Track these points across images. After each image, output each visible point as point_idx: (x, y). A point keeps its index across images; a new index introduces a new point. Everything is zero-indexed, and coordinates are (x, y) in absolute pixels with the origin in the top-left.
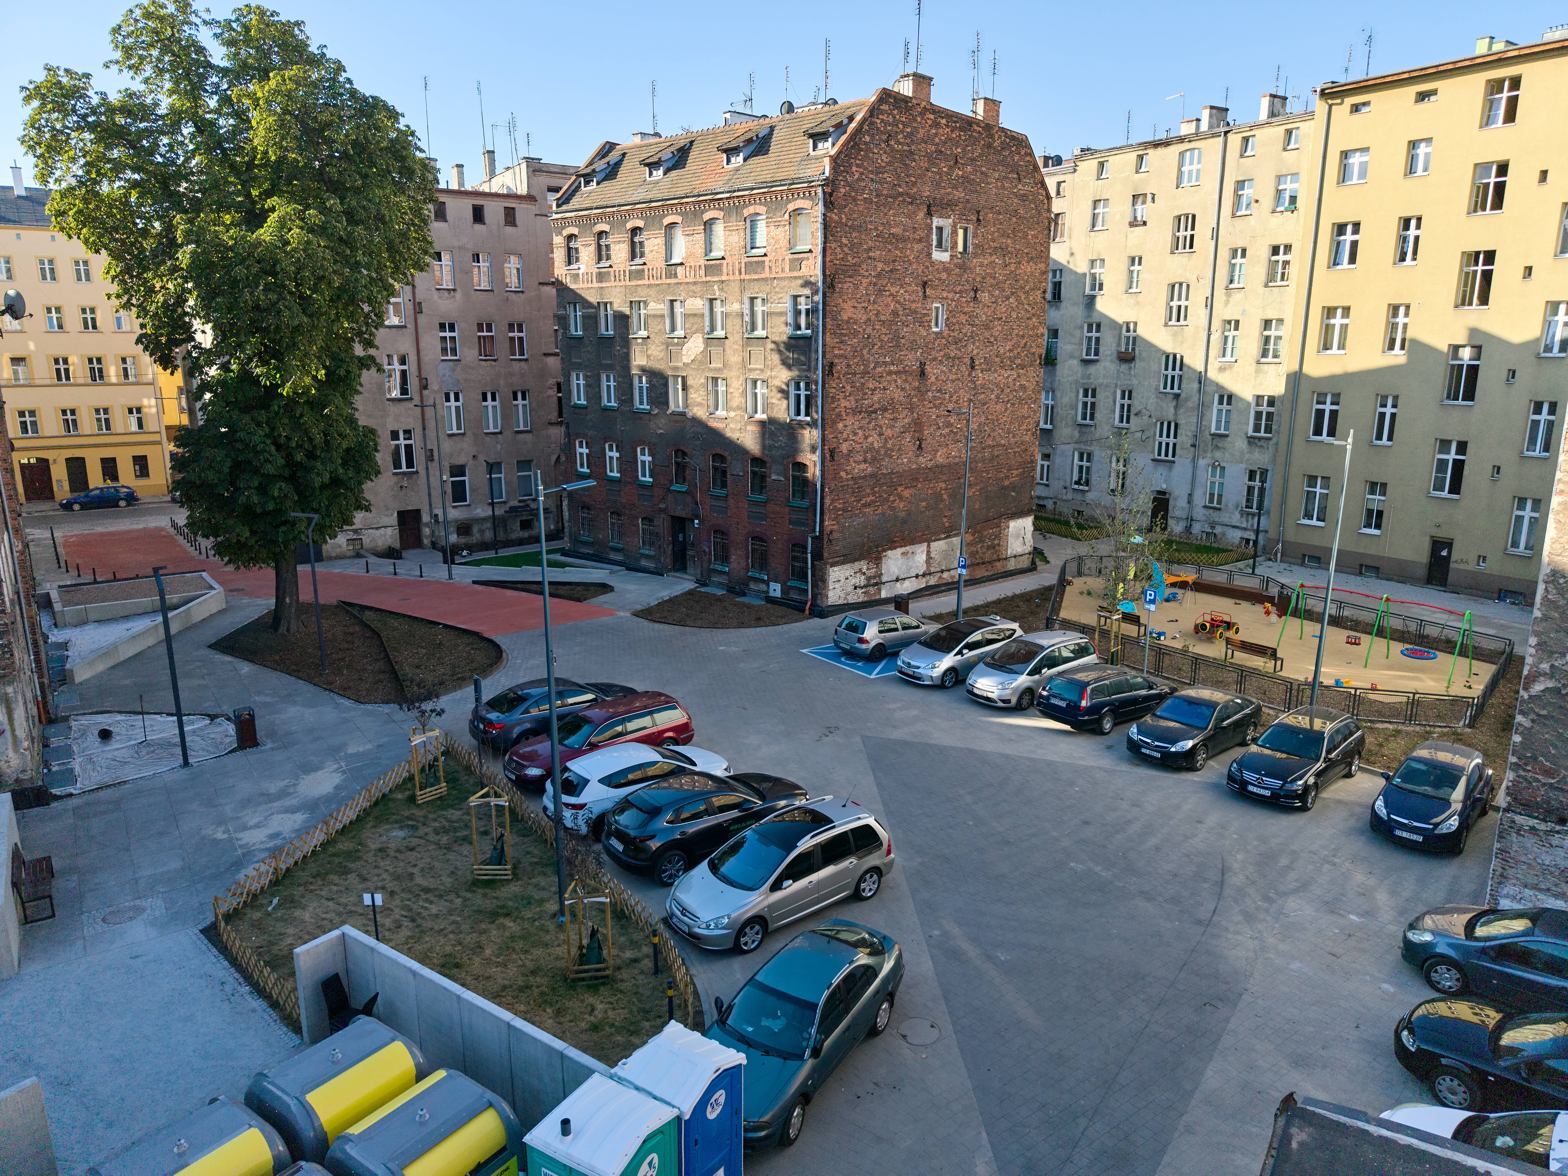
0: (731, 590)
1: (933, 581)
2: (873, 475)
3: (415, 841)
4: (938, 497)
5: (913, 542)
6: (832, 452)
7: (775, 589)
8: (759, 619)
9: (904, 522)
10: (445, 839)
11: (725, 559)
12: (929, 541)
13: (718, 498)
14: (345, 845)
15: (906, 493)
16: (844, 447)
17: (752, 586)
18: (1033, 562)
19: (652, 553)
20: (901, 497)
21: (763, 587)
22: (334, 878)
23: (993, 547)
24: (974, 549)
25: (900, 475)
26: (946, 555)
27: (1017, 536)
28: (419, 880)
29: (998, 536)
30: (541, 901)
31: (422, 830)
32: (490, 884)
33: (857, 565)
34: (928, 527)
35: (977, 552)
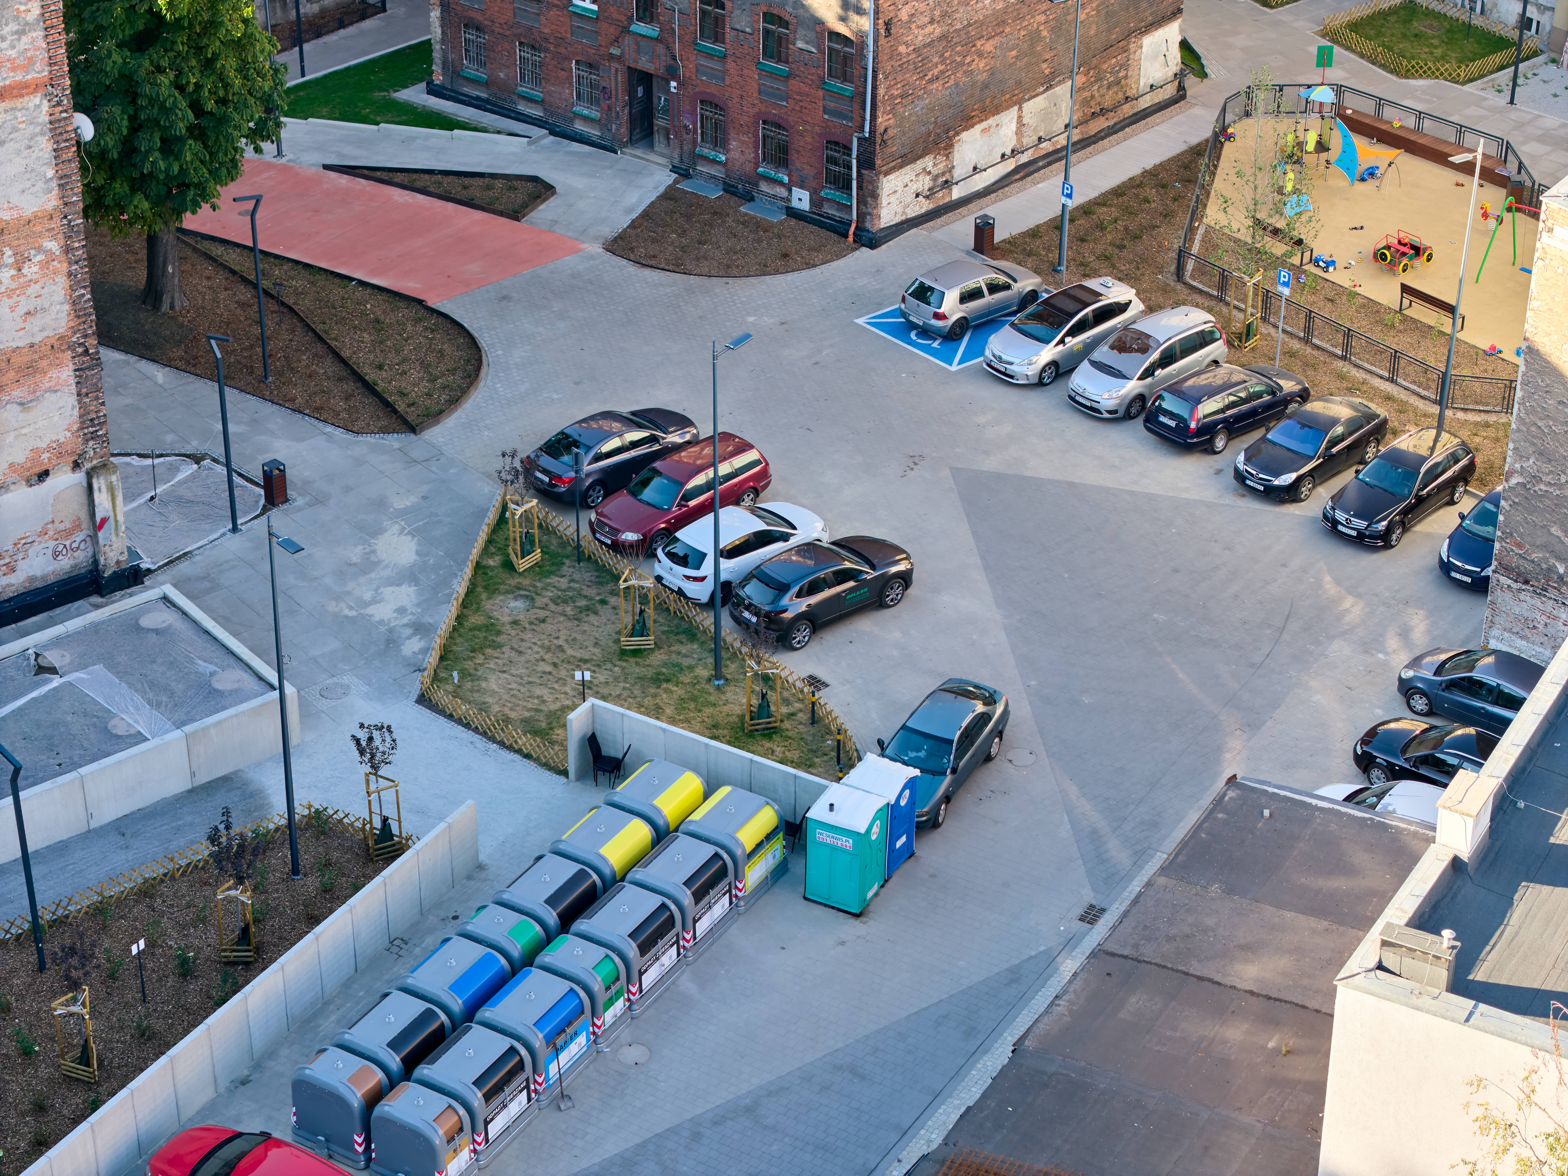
0: (729, 189)
1: (1024, 158)
2: (943, 37)
3: (542, 614)
4: (1034, 37)
5: (997, 110)
6: (888, 25)
7: (801, 199)
8: (785, 256)
9: (986, 86)
10: (569, 610)
11: (719, 141)
12: (1020, 103)
13: (710, 56)
14: (475, 619)
15: (989, 46)
16: (904, 14)
17: (764, 187)
18: (1181, 88)
19: (595, 114)
20: (980, 55)
21: (782, 192)
22: (489, 651)
23: (1118, 83)
24: (1087, 94)
25: (981, 24)
26: (1046, 115)
27: (1155, 57)
28: (570, 652)
29: (1125, 66)
30: (691, 668)
31: (540, 601)
32: (636, 653)
33: (920, 164)
34: (1019, 83)
35: (1092, 97)
